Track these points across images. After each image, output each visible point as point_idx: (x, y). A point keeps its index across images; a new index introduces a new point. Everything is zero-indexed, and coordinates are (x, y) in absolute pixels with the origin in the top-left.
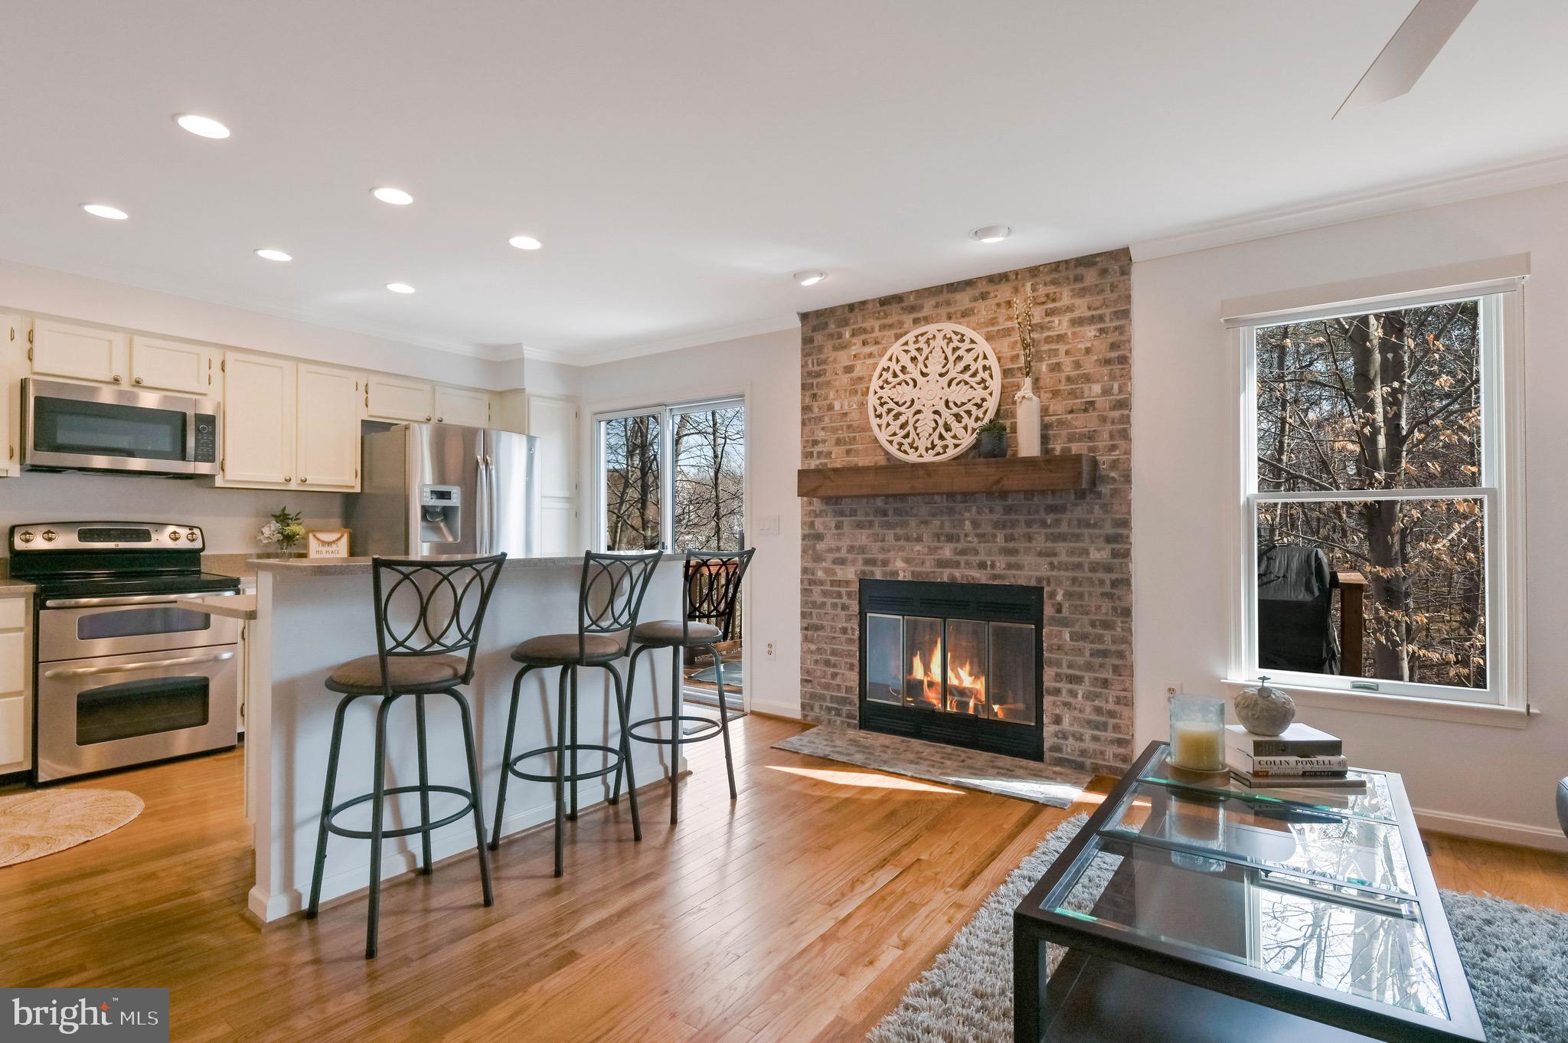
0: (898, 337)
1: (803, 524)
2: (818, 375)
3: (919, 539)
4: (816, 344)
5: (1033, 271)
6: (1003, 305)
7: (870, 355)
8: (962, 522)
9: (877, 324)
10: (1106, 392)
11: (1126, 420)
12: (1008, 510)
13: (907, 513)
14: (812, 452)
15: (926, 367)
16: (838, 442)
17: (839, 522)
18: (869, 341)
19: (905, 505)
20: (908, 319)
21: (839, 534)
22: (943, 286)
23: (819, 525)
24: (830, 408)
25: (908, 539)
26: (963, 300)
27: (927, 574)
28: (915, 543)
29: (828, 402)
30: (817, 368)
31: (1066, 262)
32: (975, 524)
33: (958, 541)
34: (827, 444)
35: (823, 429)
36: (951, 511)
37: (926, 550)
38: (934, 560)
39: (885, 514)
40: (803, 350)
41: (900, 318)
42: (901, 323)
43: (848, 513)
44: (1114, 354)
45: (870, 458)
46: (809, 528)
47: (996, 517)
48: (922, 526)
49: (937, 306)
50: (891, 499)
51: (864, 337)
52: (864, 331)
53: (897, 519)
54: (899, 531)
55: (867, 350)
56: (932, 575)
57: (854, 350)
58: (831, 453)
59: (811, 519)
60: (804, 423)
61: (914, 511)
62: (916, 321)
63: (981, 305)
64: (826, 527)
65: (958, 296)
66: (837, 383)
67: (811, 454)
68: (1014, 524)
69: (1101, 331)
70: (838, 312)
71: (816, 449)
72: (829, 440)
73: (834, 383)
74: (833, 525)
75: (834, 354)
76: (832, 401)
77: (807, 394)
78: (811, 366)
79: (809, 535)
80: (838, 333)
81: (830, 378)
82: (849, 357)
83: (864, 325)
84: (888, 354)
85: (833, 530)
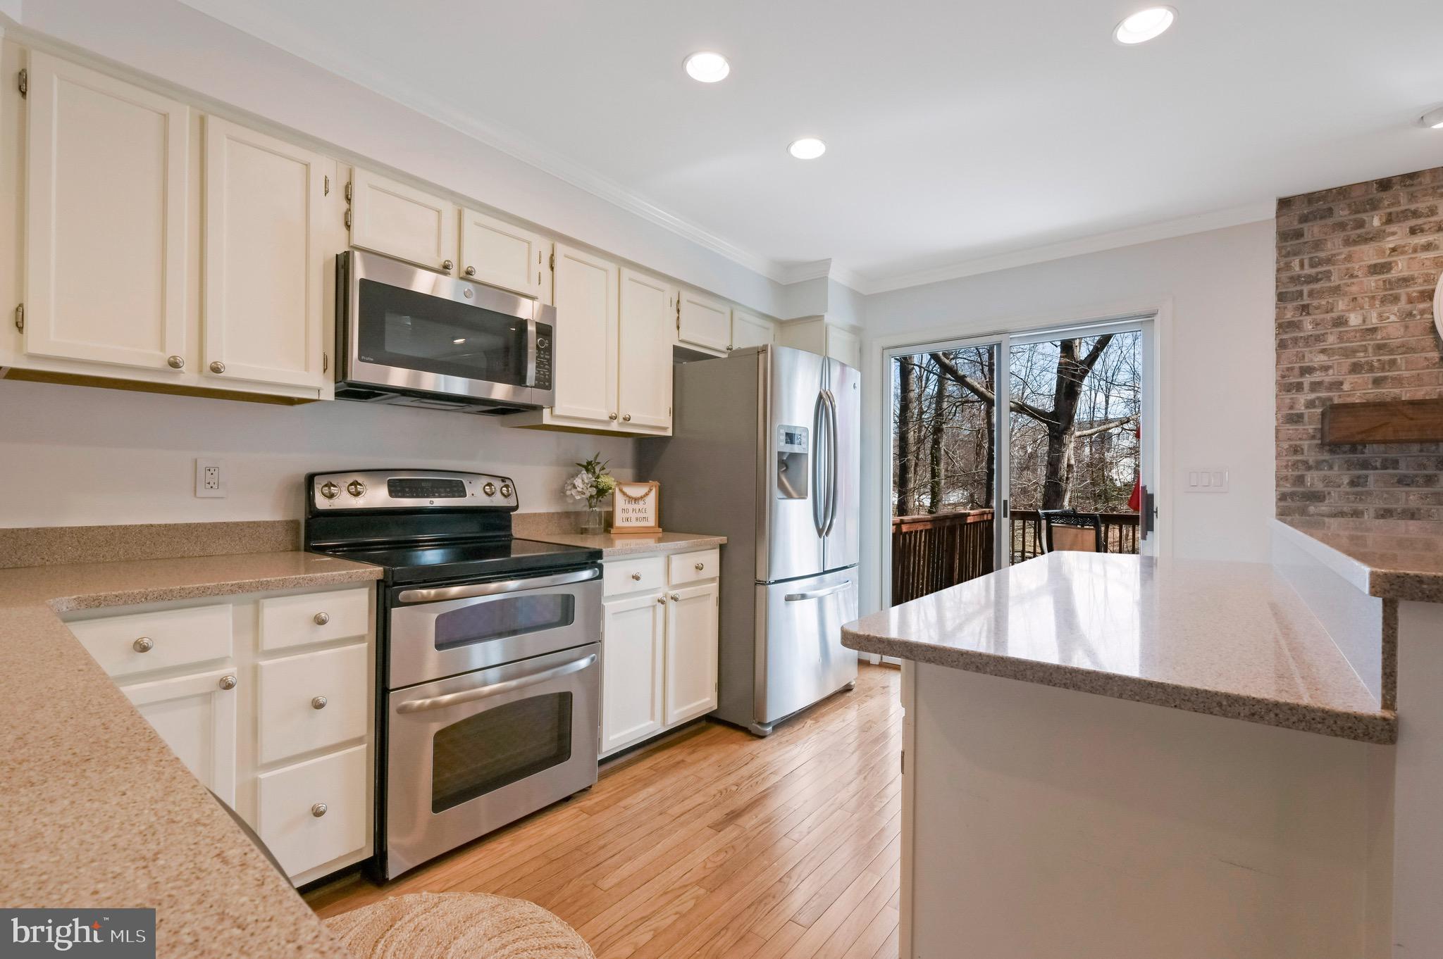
1: (1280, 479)
2: (1313, 280)
4: (1307, 237)
14: (1301, 383)
16: (1356, 368)
17: (1360, 477)
18: (1426, 227)
21: (1356, 494)
23: (1314, 480)
24: (1340, 322)
29: (1334, 315)
30: (1308, 271)
34: (1331, 372)
35: (1323, 351)
40: (1279, 248)
43: (1379, 465)
45: (1428, 389)
46: (1295, 484)
51: (1414, 222)
52: (1415, 214)
55: (1421, 239)
57: (1391, 242)
58: (1341, 383)
59: (1296, 473)
60: (1282, 345)
64: (1327, 482)
66: (1354, 289)
67: (1299, 387)
70: (1356, 193)
71: (1307, 380)
72: (1335, 367)
73: (1347, 289)
74: (1346, 480)
75: (1346, 250)
76: (1343, 314)
77: (1290, 306)
78: (1297, 268)
79: (1293, 495)
80: (1355, 220)
81: (1337, 283)
82: (1381, 252)
83: (1413, 207)
85: (1346, 488)
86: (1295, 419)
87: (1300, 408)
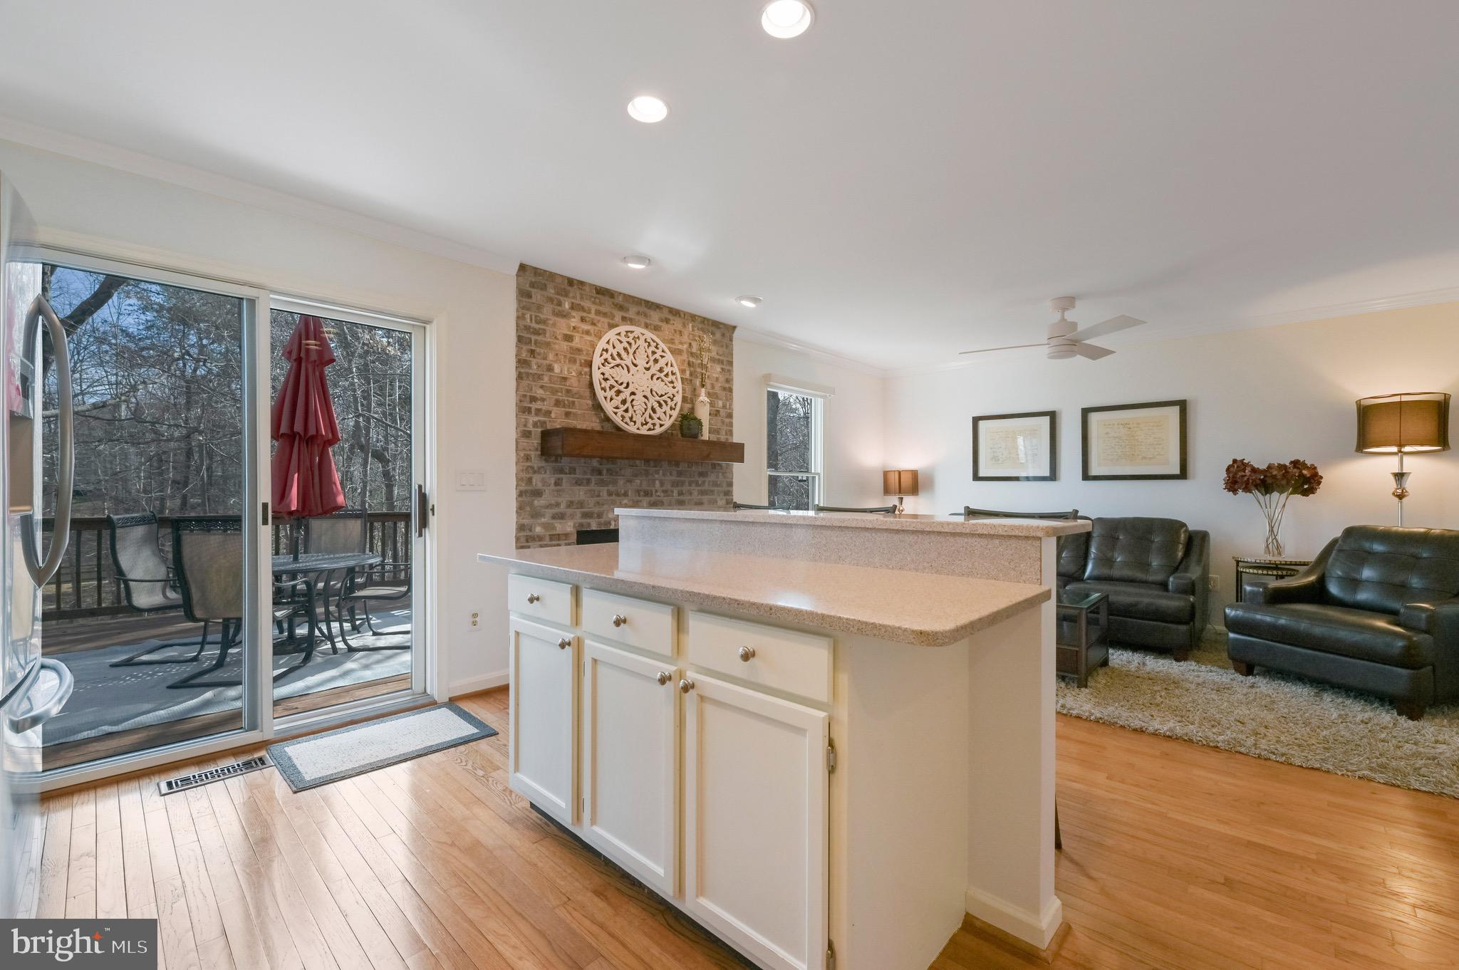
0: (611, 326)
1: (519, 480)
2: (537, 332)
3: (626, 494)
4: (534, 300)
5: (693, 317)
6: (678, 332)
7: (588, 333)
8: (654, 481)
9: (593, 308)
10: (724, 407)
11: (731, 425)
12: (680, 474)
14: (530, 408)
15: (634, 357)
16: (557, 403)
17: (559, 479)
18: (587, 319)
19: (614, 466)
20: (618, 315)
21: (558, 491)
22: (642, 300)
23: (537, 481)
24: (550, 369)
25: (618, 495)
26: (655, 317)
28: (623, 498)
29: (547, 362)
30: (534, 325)
31: (708, 320)
32: (662, 484)
33: (651, 496)
34: (545, 403)
35: (542, 387)
36: (647, 474)
39: (600, 473)
40: (518, 301)
41: (612, 311)
42: (613, 317)
43: (567, 471)
44: (727, 386)
45: (588, 423)
46: (527, 484)
47: (674, 478)
48: (628, 484)
49: (639, 313)
50: (605, 461)
51: (582, 314)
52: (582, 309)
54: (611, 488)
55: (586, 327)
57: (573, 322)
58: (550, 412)
59: (528, 476)
60: (520, 377)
61: (623, 472)
62: (624, 319)
63: (664, 325)
64: (544, 482)
65: (652, 313)
66: (557, 347)
67: (529, 410)
68: (683, 483)
69: (722, 369)
70: (559, 280)
71: (534, 406)
72: (548, 399)
73: (554, 346)
74: (553, 481)
75: (553, 318)
76: (551, 363)
77: (525, 348)
78: (529, 321)
79: (526, 492)
80: (557, 299)
81: (549, 340)
82: (569, 327)
83: (582, 303)
84: (605, 339)
85: (552, 487)
86: (526, 434)
87: (530, 427)
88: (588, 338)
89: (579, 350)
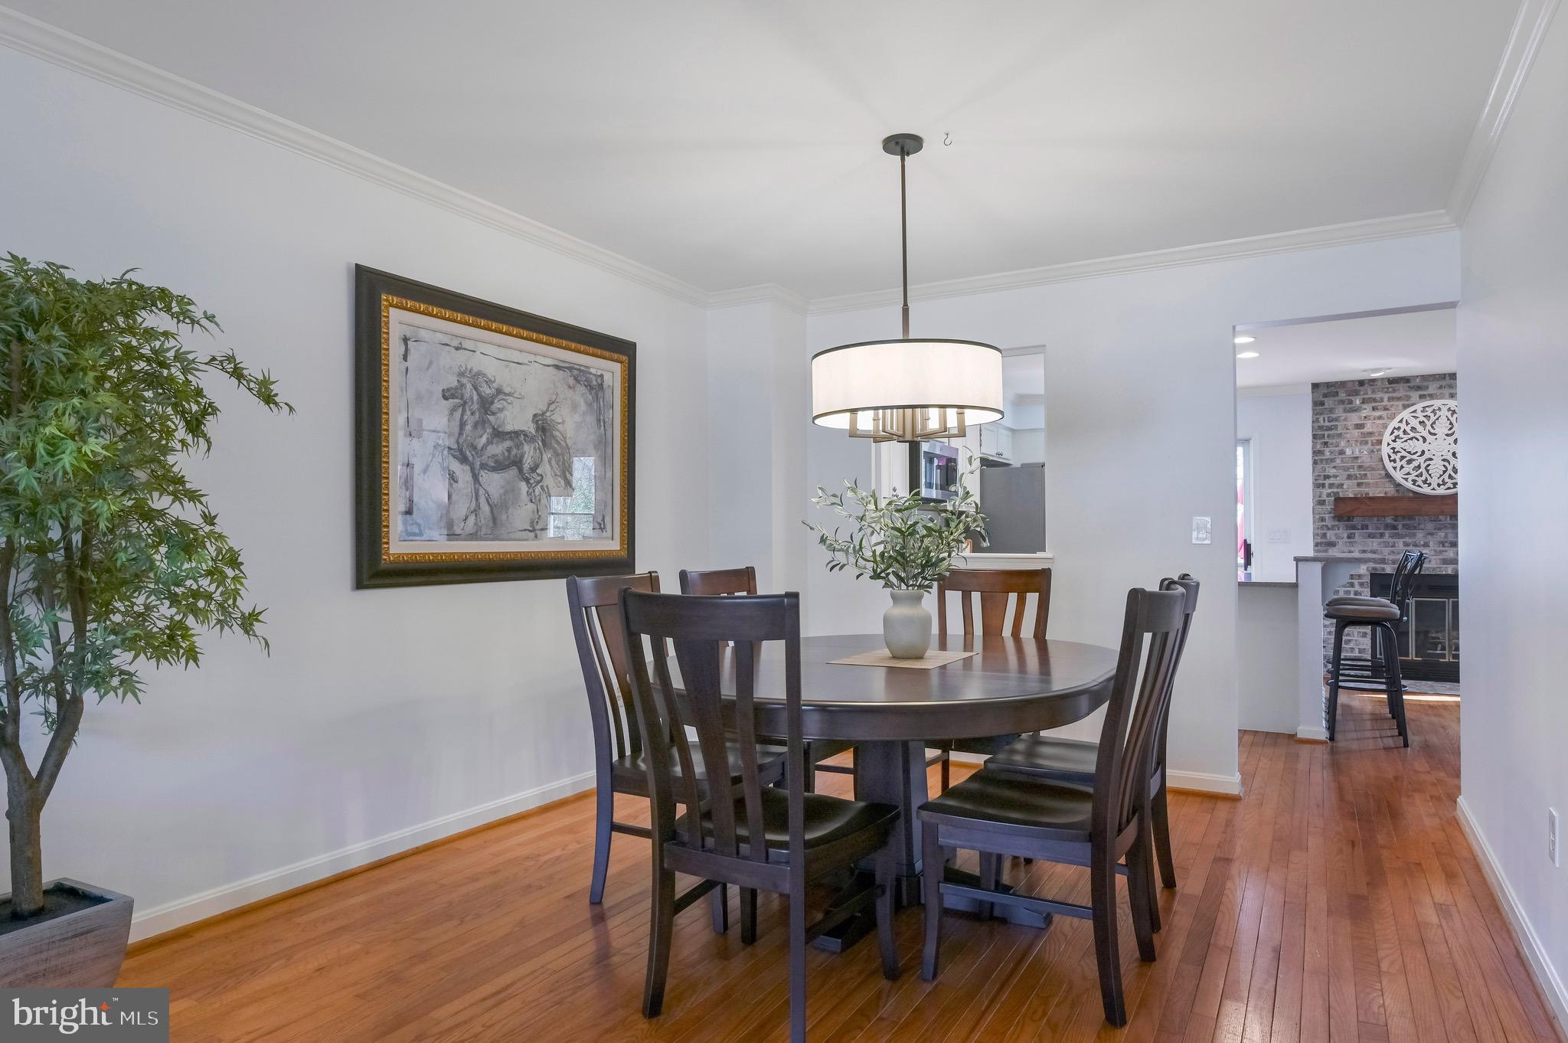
0: (1405, 407)
1: (1315, 535)
2: (1329, 429)
4: (1326, 406)
7: (1380, 418)
9: (1386, 397)
13: (1415, 528)
14: (1324, 484)
15: (1433, 427)
16: (1349, 477)
17: (1351, 534)
18: (1379, 407)
19: (1412, 522)
20: (1415, 395)
21: (1350, 542)
22: (1445, 374)
23: (1331, 535)
24: (1342, 452)
27: (1434, 569)
29: (1340, 448)
30: (1327, 424)
34: (1338, 478)
35: (1334, 467)
37: (1433, 553)
38: (1440, 559)
39: (1395, 528)
40: (1313, 410)
41: (1408, 394)
42: (1408, 398)
43: (1360, 527)
46: (1321, 538)
48: (1429, 536)
49: (1441, 387)
50: (1400, 518)
51: (1374, 404)
52: (1375, 400)
53: (1405, 531)
54: (1407, 540)
55: (1377, 414)
56: (1438, 569)
57: (1364, 413)
58: (1343, 485)
59: (1322, 532)
60: (1315, 462)
61: (1422, 526)
62: (1422, 397)
64: (1338, 536)
66: (1348, 436)
67: (1323, 486)
70: (1350, 385)
71: (1327, 482)
72: (1340, 475)
73: (1345, 435)
74: (1346, 535)
75: (1344, 414)
76: (1343, 448)
77: (1319, 441)
78: (1322, 422)
79: (1321, 543)
80: (1349, 400)
81: (1340, 432)
82: (1360, 418)
83: (1373, 396)
84: (1398, 418)
85: (1346, 540)
86: (1322, 503)
87: (1324, 497)
88: (1381, 422)
89: (1371, 434)
